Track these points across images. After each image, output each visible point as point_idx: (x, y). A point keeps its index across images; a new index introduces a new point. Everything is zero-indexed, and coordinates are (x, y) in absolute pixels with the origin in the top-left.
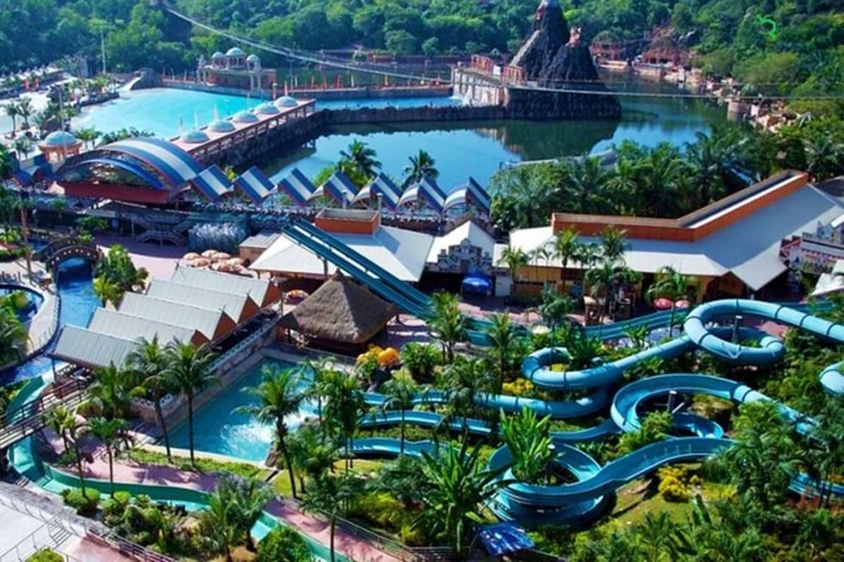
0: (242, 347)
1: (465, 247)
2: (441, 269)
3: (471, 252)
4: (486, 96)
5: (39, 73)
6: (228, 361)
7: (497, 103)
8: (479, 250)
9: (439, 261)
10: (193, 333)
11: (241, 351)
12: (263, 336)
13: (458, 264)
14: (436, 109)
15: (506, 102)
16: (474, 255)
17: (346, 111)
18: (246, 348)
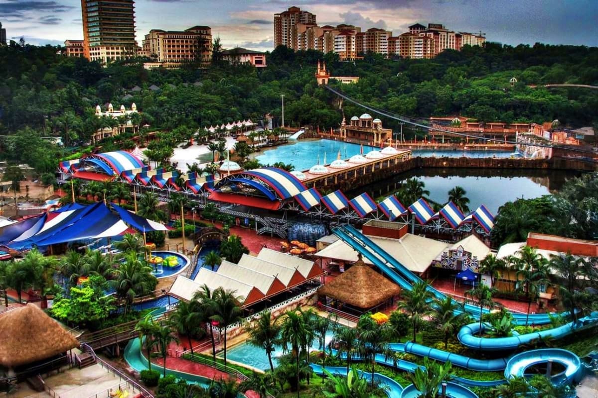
0: (290, 303)
1: (460, 252)
2: (443, 266)
3: (464, 255)
4: (537, 153)
5: (240, 125)
6: (279, 310)
7: (544, 157)
8: (470, 254)
9: (442, 260)
10: (251, 288)
11: (289, 306)
12: (307, 298)
13: (455, 263)
14: (497, 160)
15: (550, 156)
16: (466, 258)
17: (433, 159)
18: (292, 305)
